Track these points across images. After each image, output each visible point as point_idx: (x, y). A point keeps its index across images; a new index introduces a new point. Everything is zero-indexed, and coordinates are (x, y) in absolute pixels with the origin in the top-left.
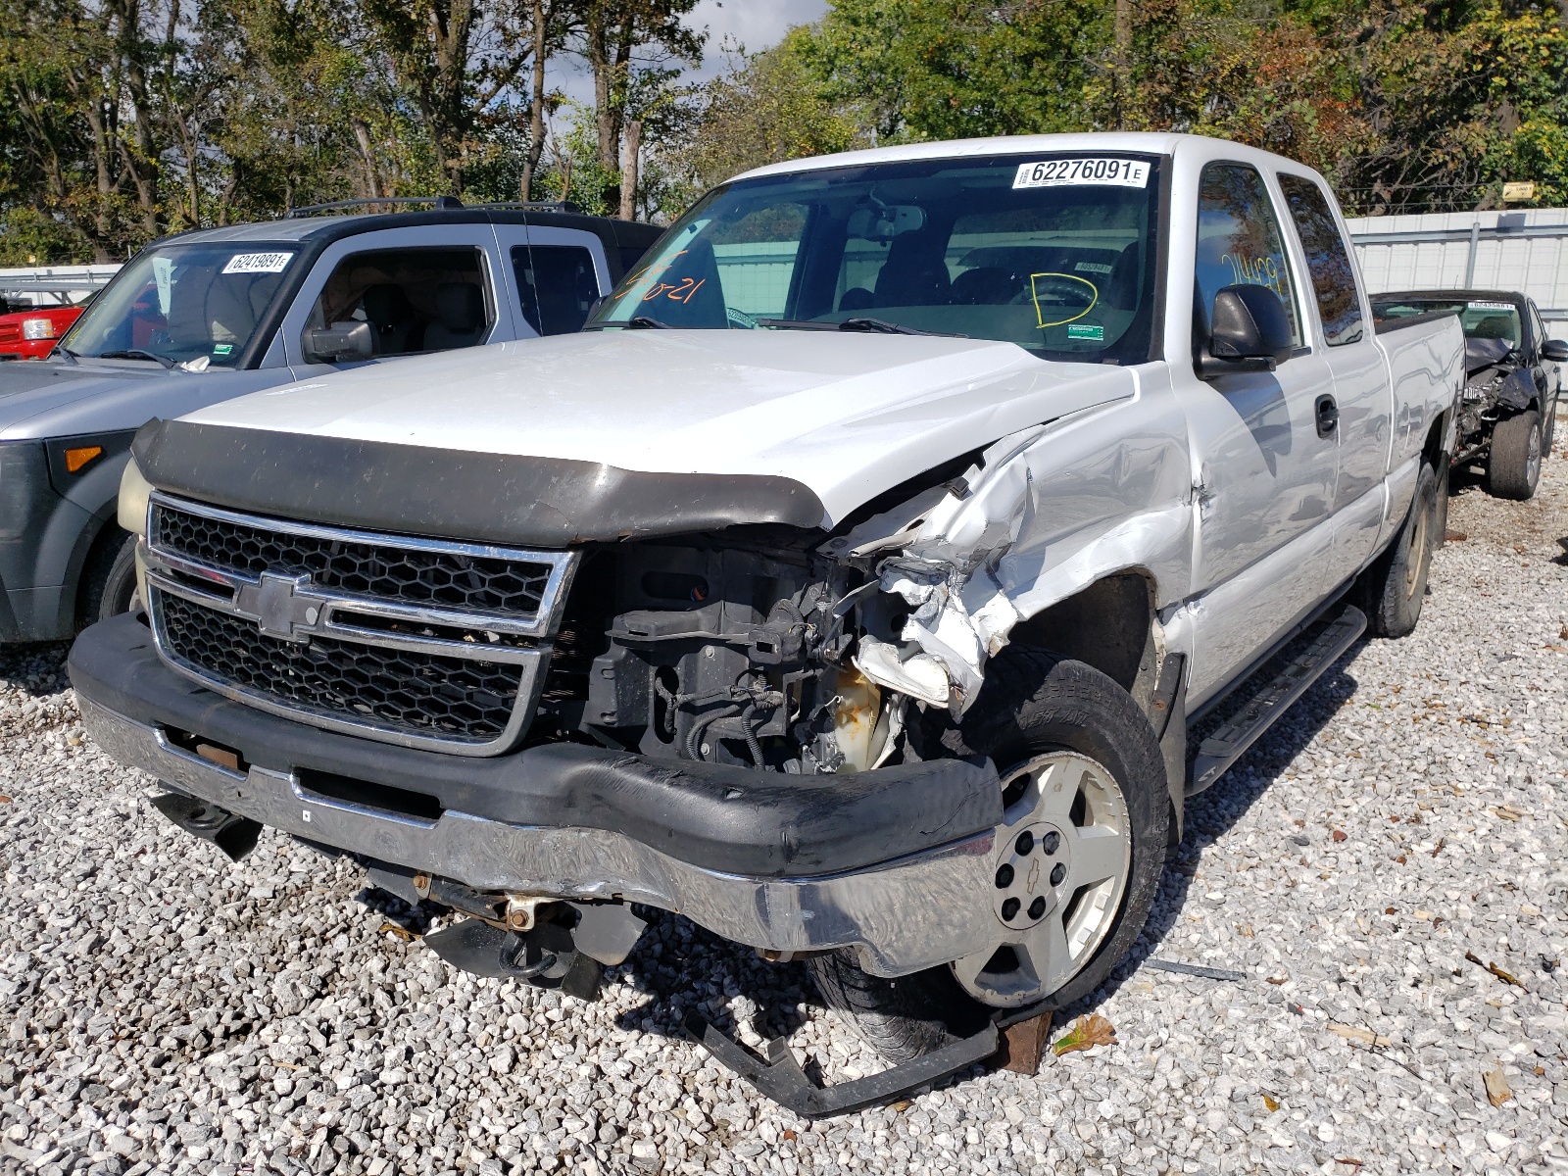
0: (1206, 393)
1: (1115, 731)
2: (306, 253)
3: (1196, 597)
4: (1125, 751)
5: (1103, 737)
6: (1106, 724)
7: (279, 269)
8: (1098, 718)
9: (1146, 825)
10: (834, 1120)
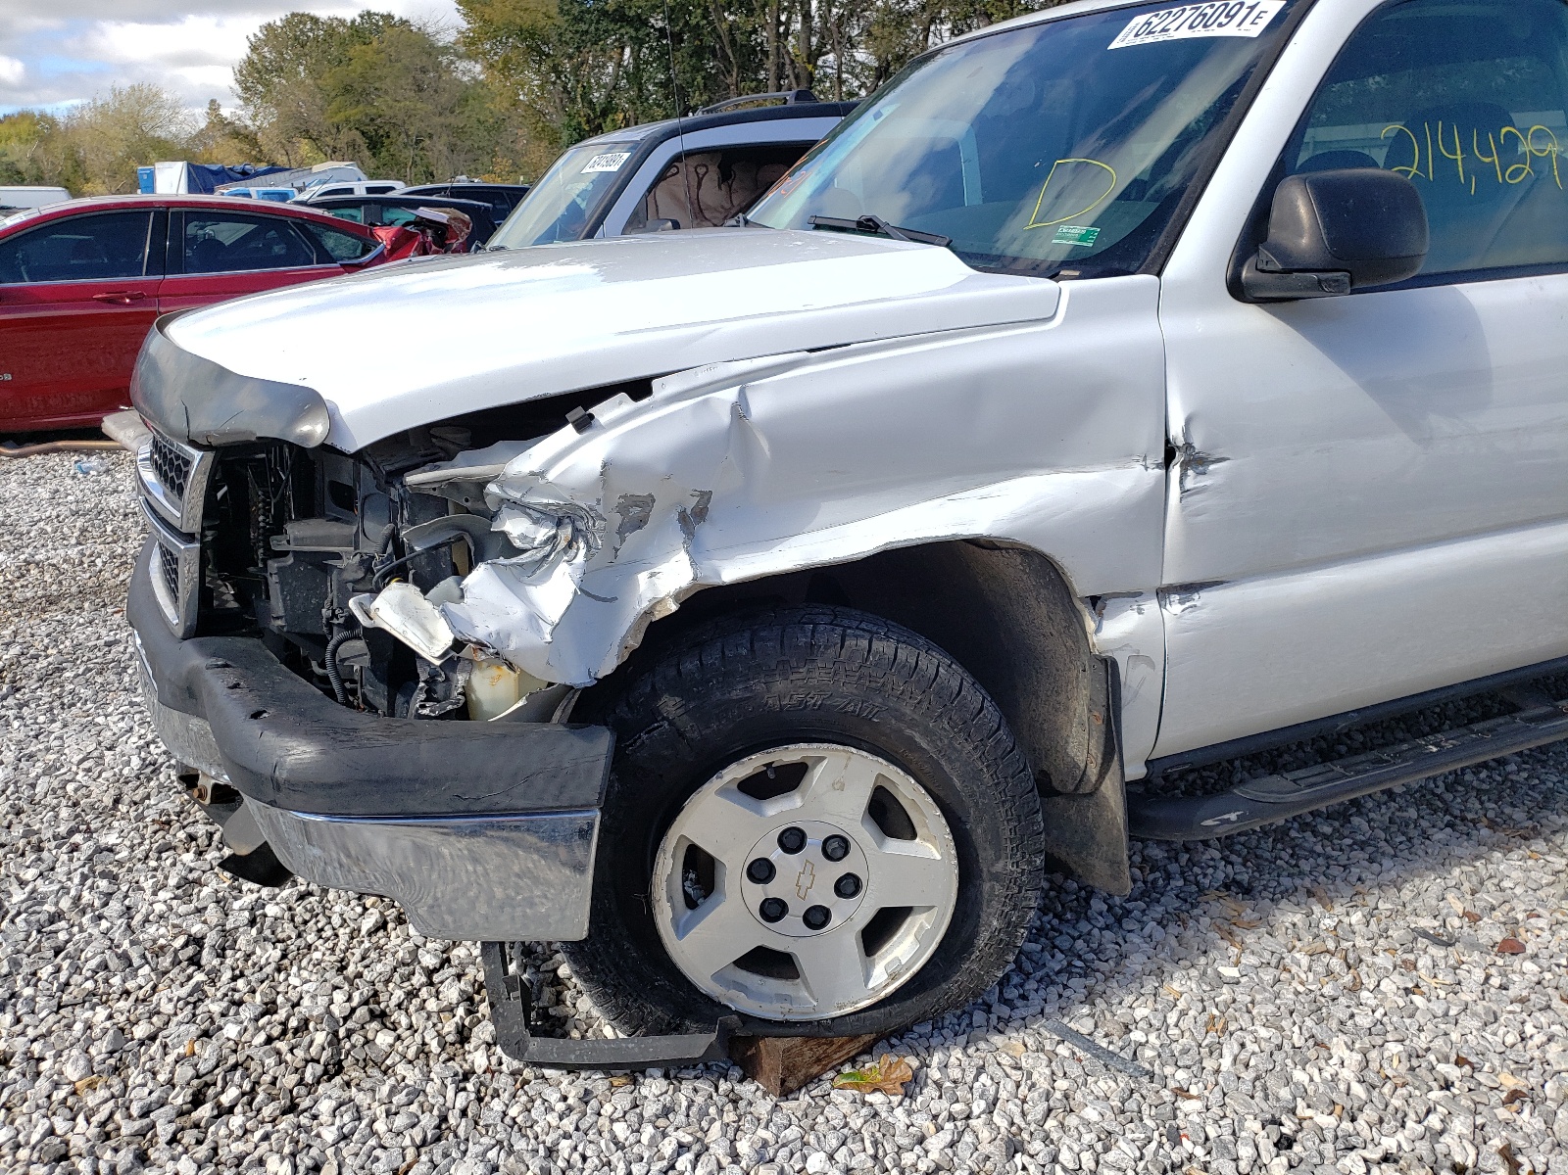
0: (1252, 319)
1: (927, 733)
2: (643, 152)
3: (1187, 589)
4: (949, 760)
5: (911, 739)
6: (912, 724)
7: (615, 168)
8: (900, 717)
9: (998, 859)
10: (547, 1072)
